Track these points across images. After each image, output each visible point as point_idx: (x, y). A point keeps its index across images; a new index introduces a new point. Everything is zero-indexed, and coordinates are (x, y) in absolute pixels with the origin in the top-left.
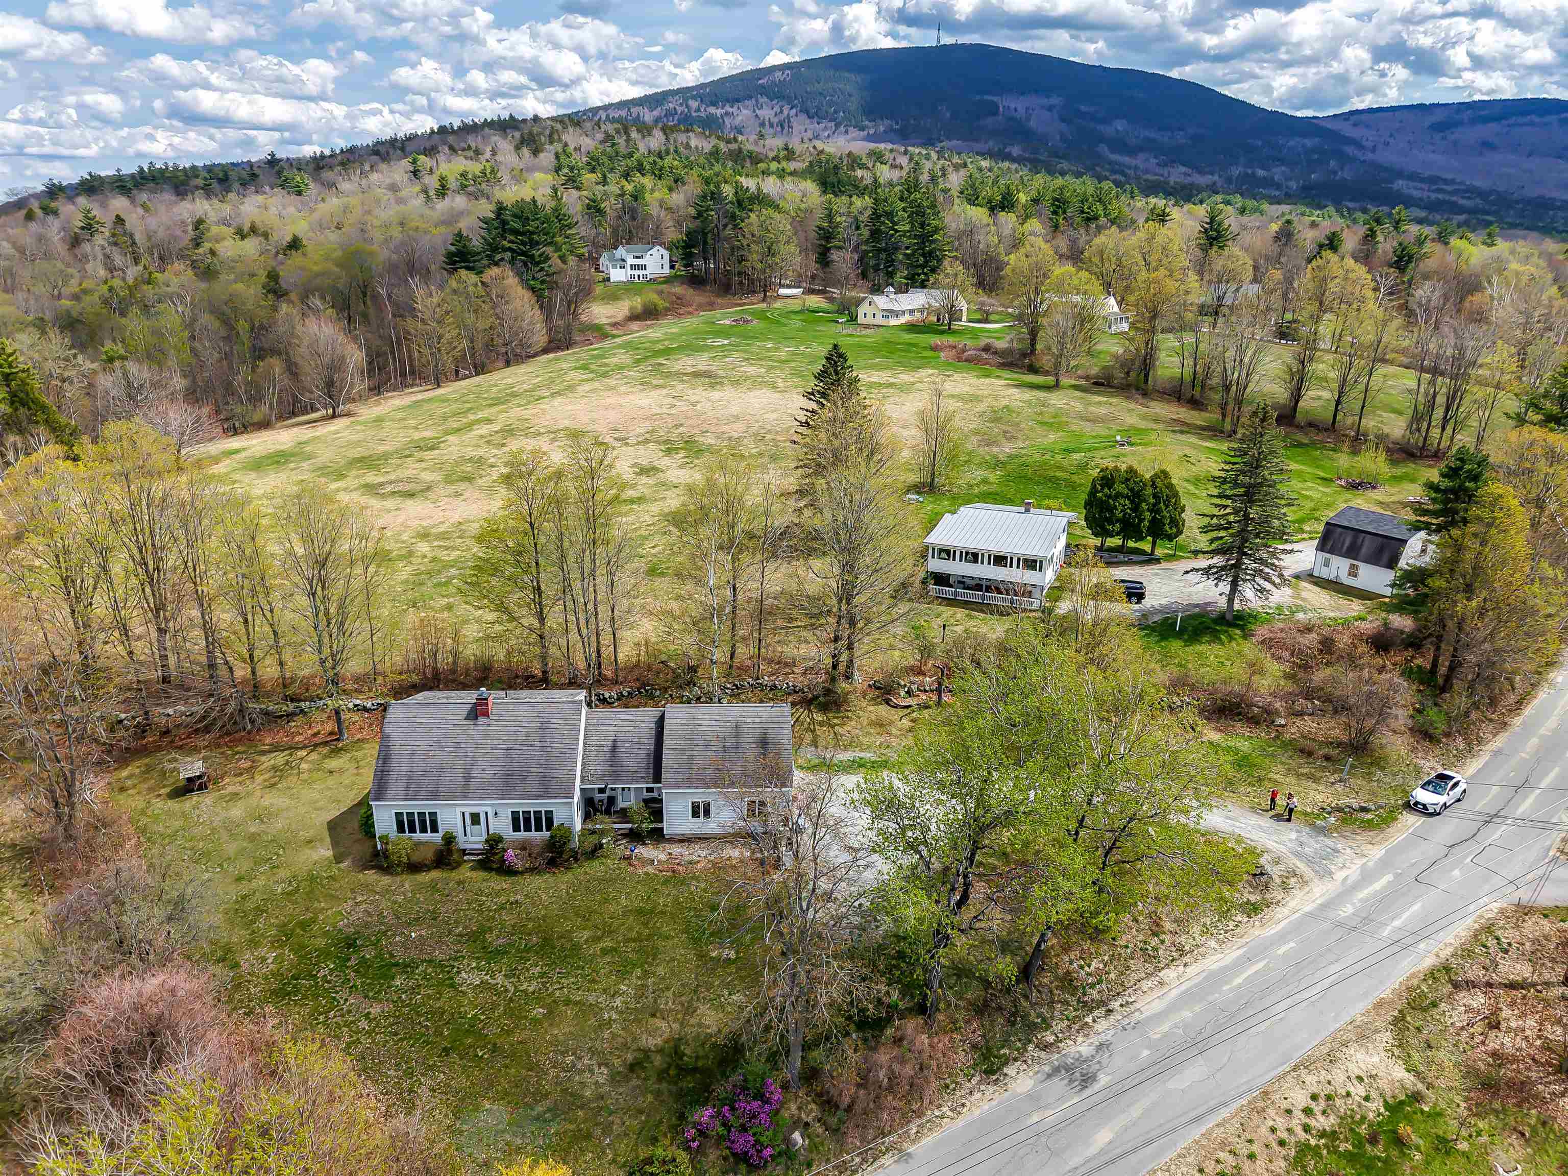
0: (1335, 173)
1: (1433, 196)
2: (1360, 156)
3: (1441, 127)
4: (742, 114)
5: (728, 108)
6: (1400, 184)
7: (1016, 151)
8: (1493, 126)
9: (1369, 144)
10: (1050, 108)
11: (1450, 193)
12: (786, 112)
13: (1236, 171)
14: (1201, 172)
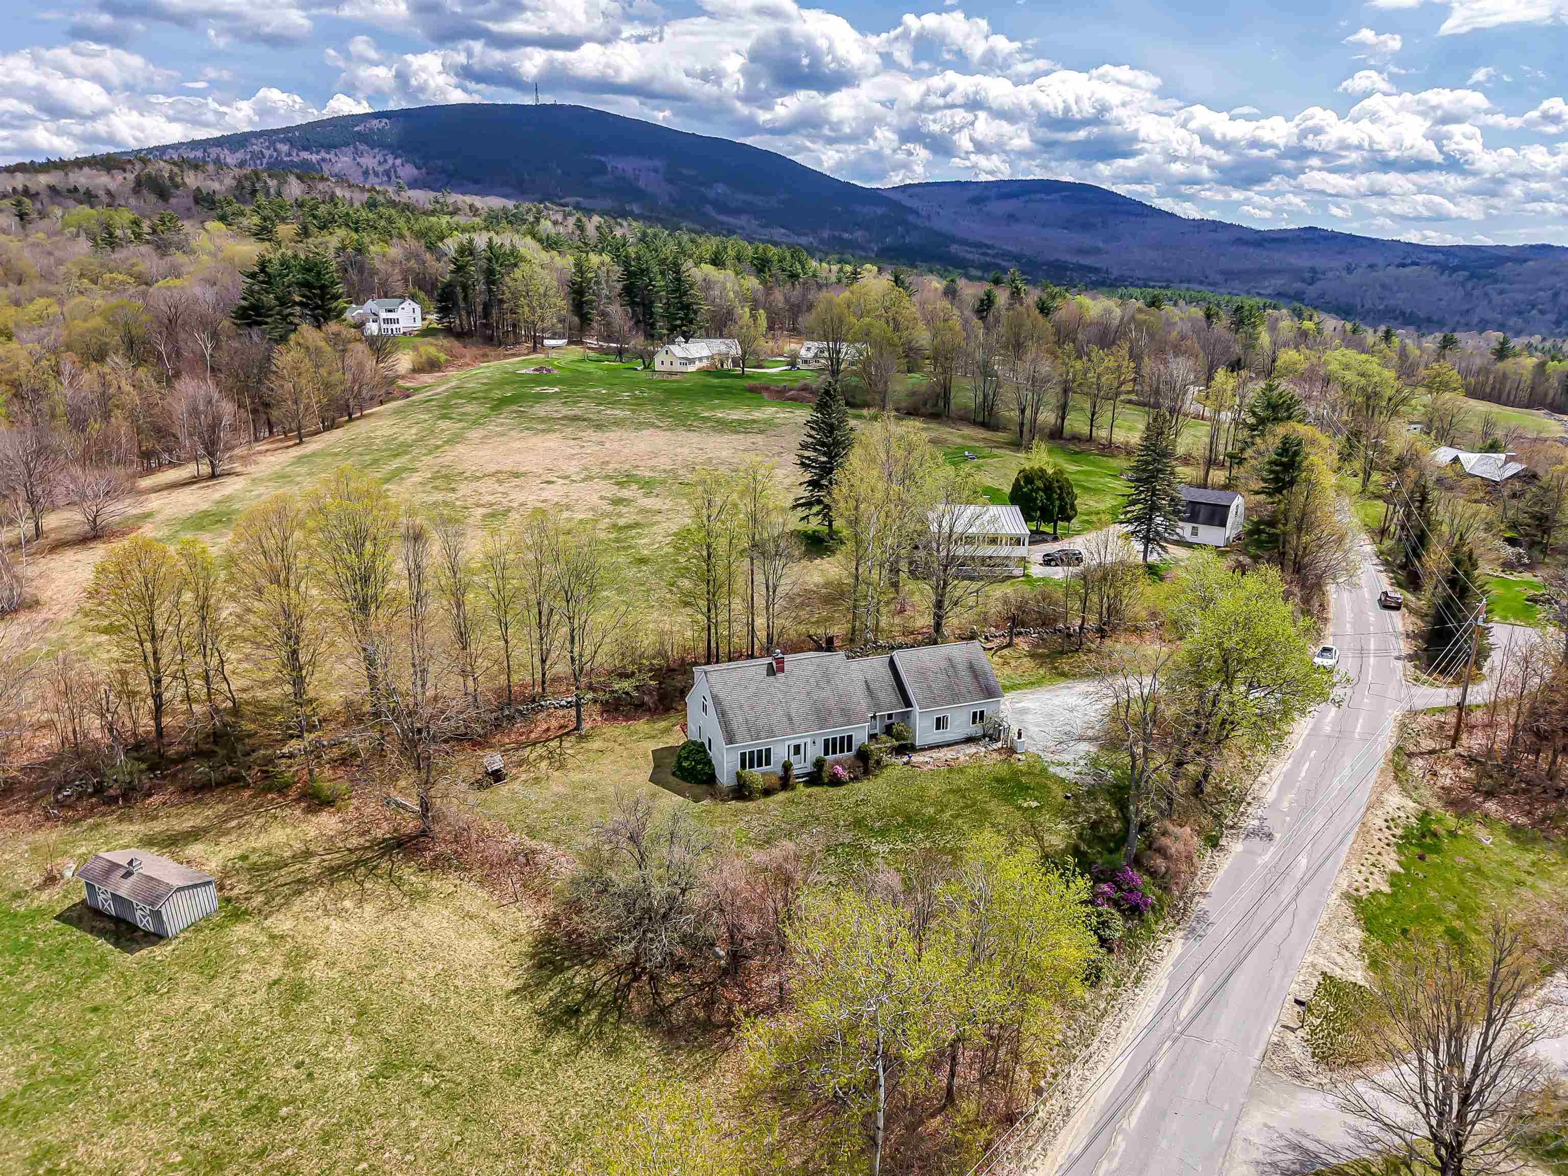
0: (903, 237)
1: (982, 258)
2: (919, 222)
3: (976, 201)
4: (343, 161)
5: (323, 154)
6: (954, 248)
7: (636, 209)
8: (1014, 201)
9: (923, 213)
10: (656, 171)
11: (994, 256)
12: (390, 162)
13: (826, 234)
14: (800, 235)
